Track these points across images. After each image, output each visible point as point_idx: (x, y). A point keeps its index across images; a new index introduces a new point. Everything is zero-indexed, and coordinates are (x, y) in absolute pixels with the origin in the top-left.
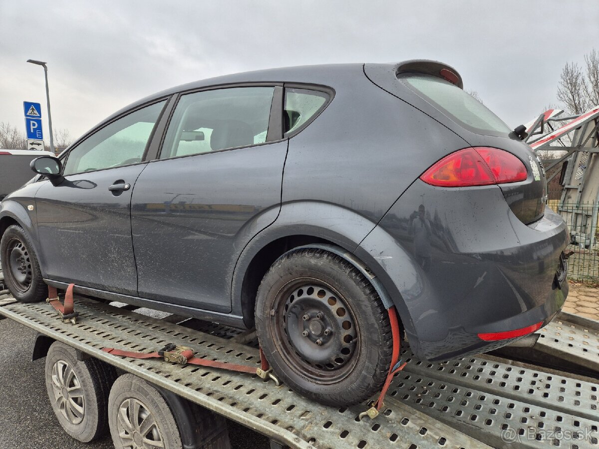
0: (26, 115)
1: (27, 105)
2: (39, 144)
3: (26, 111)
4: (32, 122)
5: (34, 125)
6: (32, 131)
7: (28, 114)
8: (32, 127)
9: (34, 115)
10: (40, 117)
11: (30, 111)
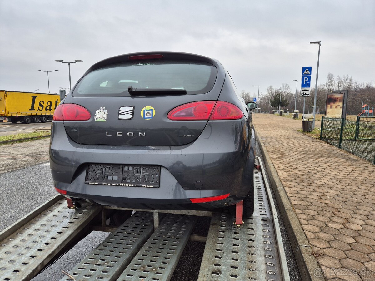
0: (303, 75)
1: (304, 69)
2: (307, 90)
3: (303, 72)
4: (305, 78)
5: (306, 79)
6: (305, 83)
7: (304, 74)
8: (305, 81)
9: (307, 74)
10: (311, 75)
11: (305, 72)
